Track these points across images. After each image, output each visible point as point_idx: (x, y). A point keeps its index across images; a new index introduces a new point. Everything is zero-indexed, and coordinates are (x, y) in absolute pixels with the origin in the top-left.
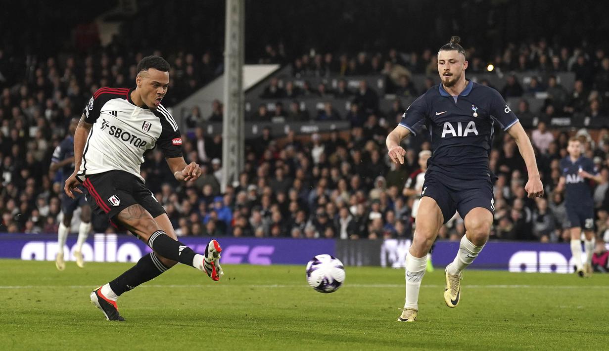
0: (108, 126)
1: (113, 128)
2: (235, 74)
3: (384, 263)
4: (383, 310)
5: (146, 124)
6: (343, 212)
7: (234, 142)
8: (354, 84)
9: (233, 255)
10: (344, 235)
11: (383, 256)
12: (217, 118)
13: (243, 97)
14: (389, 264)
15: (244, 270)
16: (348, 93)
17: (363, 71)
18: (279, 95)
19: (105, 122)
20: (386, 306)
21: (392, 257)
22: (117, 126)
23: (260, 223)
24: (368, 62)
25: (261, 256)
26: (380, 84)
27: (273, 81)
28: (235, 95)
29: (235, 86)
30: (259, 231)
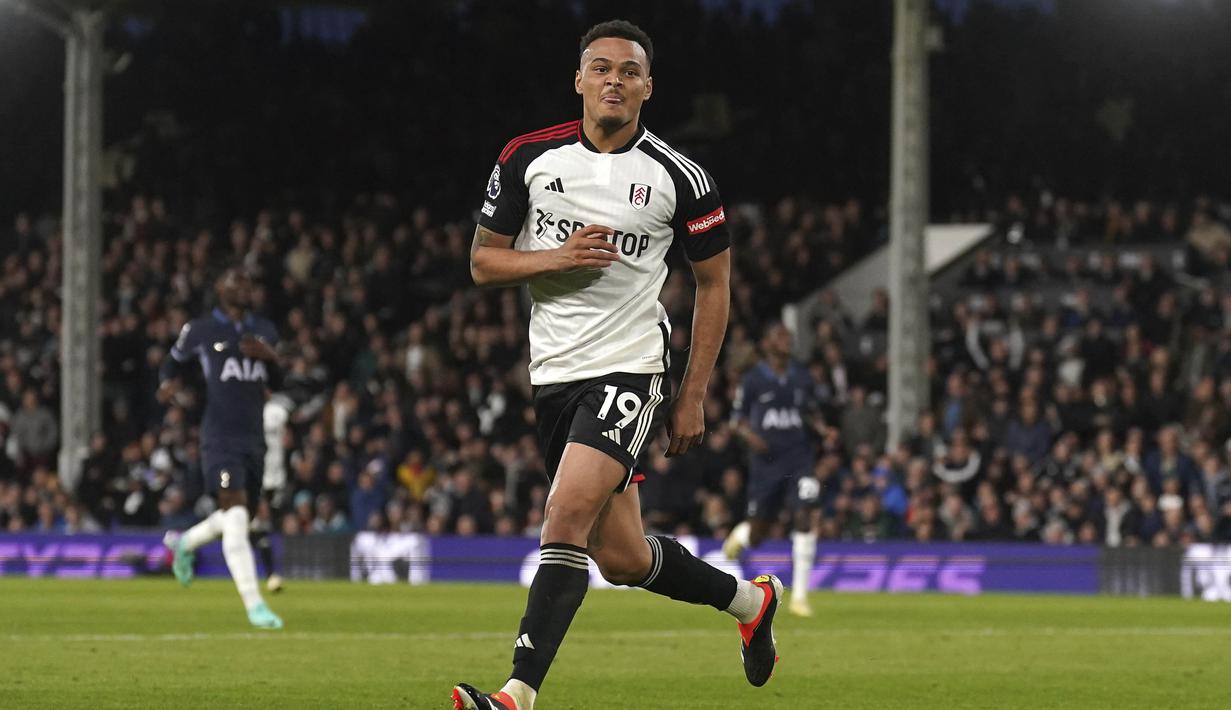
0: (552, 224)
1: (564, 225)
2: (911, 241)
3: (1187, 588)
4: (1188, 675)
5: (636, 190)
6: (1112, 496)
7: (910, 369)
8: (1131, 260)
9: (911, 575)
10: (1114, 538)
11: (1186, 576)
12: (878, 323)
13: (925, 286)
14: (1198, 590)
15: (932, 603)
16: (1118, 275)
17: (1144, 236)
18: (992, 282)
19: (543, 216)
20: (1193, 669)
21: (1203, 577)
22: (571, 217)
23: (958, 516)
24: (1155, 219)
25: (962, 576)
26: (1179, 260)
27: (981, 256)
28: (912, 281)
29: (911, 266)
30: (958, 531)
